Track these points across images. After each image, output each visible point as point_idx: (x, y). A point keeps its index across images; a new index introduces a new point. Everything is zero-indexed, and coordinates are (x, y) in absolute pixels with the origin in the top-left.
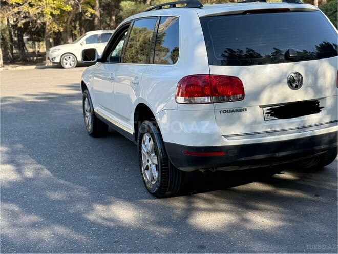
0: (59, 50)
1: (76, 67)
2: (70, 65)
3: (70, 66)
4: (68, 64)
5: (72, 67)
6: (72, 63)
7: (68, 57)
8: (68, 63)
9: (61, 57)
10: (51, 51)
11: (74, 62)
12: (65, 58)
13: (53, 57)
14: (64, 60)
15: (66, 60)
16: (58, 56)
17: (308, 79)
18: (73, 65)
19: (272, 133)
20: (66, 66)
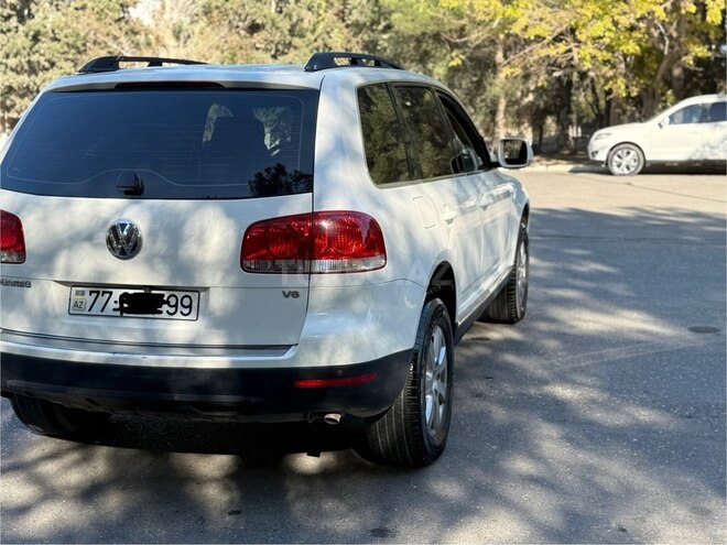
0: (609, 134)
1: (640, 173)
2: (628, 168)
3: (626, 171)
4: (623, 166)
5: (629, 174)
6: (633, 164)
7: (625, 151)
8: (624, 164)
9: (612, 149)
11: (636, 164)
12: (620, 152)
13: (594, 149)
14: (616, 158)
15: (619, 157)
16: (603, 148)
17: (154, 242)
18: (632, 169)
19: (81, 342)
20: (615, 169)
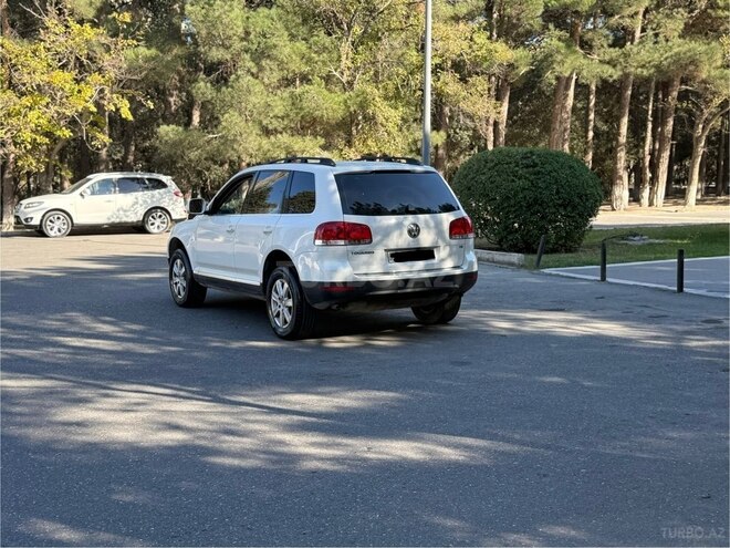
0: (41, 203)
1: (69, 235)
2: (59, 231)
3: (58, 234)
4: (56, 229)
6: (63, 227)
7: (56, 217)
8: (56, 227)
9: (44, 216)
10: (23, 207)
11: (66, 227)
12: (51, 218)
13: (29, 216)
14: (48, 223)
15: (51, 221)
18: (63, 232)
20: (52, 233)
